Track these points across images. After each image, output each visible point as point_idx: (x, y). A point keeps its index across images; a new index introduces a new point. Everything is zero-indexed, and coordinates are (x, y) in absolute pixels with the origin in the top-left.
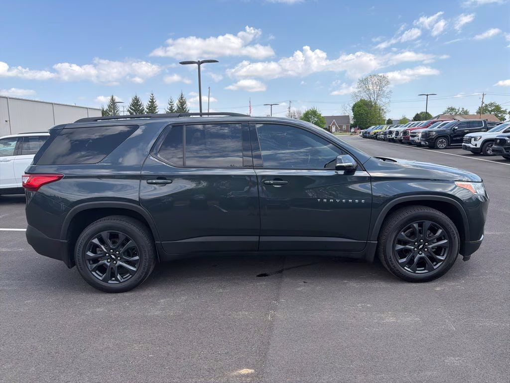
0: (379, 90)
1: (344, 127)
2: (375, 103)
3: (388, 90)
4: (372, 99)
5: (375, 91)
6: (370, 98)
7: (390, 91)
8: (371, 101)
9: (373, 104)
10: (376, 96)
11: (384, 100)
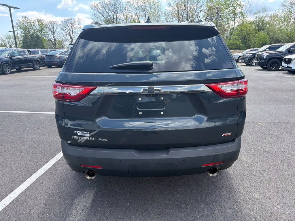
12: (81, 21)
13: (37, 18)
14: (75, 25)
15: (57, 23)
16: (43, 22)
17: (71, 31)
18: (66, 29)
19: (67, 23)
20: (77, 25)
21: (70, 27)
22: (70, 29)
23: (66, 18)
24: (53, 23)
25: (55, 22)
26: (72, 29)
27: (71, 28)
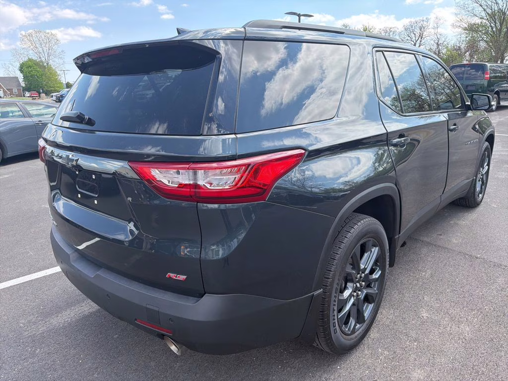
0: (49, 49)
1: (15, 90)
2: (47, 64)
3: (59, 50)
4: (43, 59)
5: (45, 50)
6: (40, 58)
7: (63, 51)
8: (42, 61)
9: (45, 64)
10: (46, 55)
11: (56, 60)
12: (441, 21)
13: (363, 25)
14: (428, 31)
15: (396, 29)
16: (371, 31)
17: (419, 41)
18: (409, 38)
19: (413, 28)
20: (430, 30)
21: (418, 35)
22: (417, 39)
23: (413, 20)
24: (388, 30)
25: (391, 29)
26: (420, 39)
27: (420, 36)
